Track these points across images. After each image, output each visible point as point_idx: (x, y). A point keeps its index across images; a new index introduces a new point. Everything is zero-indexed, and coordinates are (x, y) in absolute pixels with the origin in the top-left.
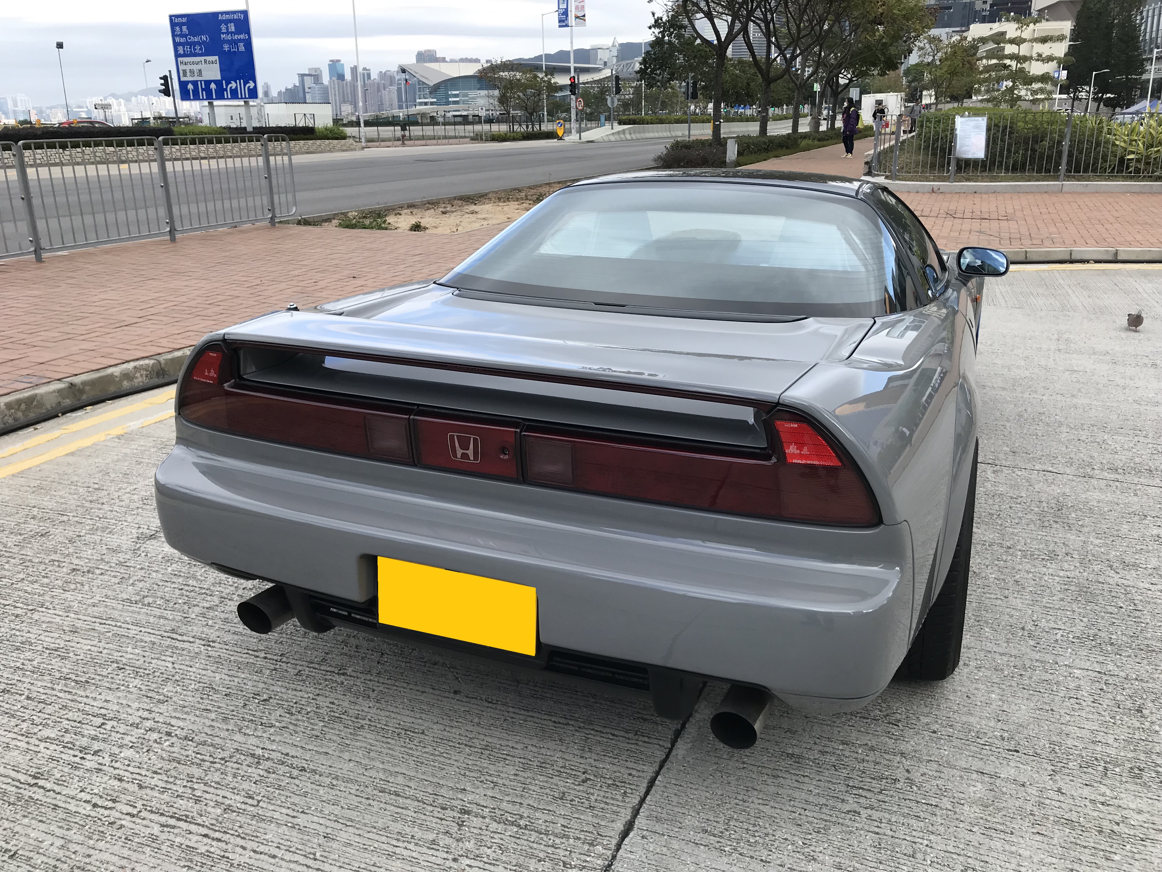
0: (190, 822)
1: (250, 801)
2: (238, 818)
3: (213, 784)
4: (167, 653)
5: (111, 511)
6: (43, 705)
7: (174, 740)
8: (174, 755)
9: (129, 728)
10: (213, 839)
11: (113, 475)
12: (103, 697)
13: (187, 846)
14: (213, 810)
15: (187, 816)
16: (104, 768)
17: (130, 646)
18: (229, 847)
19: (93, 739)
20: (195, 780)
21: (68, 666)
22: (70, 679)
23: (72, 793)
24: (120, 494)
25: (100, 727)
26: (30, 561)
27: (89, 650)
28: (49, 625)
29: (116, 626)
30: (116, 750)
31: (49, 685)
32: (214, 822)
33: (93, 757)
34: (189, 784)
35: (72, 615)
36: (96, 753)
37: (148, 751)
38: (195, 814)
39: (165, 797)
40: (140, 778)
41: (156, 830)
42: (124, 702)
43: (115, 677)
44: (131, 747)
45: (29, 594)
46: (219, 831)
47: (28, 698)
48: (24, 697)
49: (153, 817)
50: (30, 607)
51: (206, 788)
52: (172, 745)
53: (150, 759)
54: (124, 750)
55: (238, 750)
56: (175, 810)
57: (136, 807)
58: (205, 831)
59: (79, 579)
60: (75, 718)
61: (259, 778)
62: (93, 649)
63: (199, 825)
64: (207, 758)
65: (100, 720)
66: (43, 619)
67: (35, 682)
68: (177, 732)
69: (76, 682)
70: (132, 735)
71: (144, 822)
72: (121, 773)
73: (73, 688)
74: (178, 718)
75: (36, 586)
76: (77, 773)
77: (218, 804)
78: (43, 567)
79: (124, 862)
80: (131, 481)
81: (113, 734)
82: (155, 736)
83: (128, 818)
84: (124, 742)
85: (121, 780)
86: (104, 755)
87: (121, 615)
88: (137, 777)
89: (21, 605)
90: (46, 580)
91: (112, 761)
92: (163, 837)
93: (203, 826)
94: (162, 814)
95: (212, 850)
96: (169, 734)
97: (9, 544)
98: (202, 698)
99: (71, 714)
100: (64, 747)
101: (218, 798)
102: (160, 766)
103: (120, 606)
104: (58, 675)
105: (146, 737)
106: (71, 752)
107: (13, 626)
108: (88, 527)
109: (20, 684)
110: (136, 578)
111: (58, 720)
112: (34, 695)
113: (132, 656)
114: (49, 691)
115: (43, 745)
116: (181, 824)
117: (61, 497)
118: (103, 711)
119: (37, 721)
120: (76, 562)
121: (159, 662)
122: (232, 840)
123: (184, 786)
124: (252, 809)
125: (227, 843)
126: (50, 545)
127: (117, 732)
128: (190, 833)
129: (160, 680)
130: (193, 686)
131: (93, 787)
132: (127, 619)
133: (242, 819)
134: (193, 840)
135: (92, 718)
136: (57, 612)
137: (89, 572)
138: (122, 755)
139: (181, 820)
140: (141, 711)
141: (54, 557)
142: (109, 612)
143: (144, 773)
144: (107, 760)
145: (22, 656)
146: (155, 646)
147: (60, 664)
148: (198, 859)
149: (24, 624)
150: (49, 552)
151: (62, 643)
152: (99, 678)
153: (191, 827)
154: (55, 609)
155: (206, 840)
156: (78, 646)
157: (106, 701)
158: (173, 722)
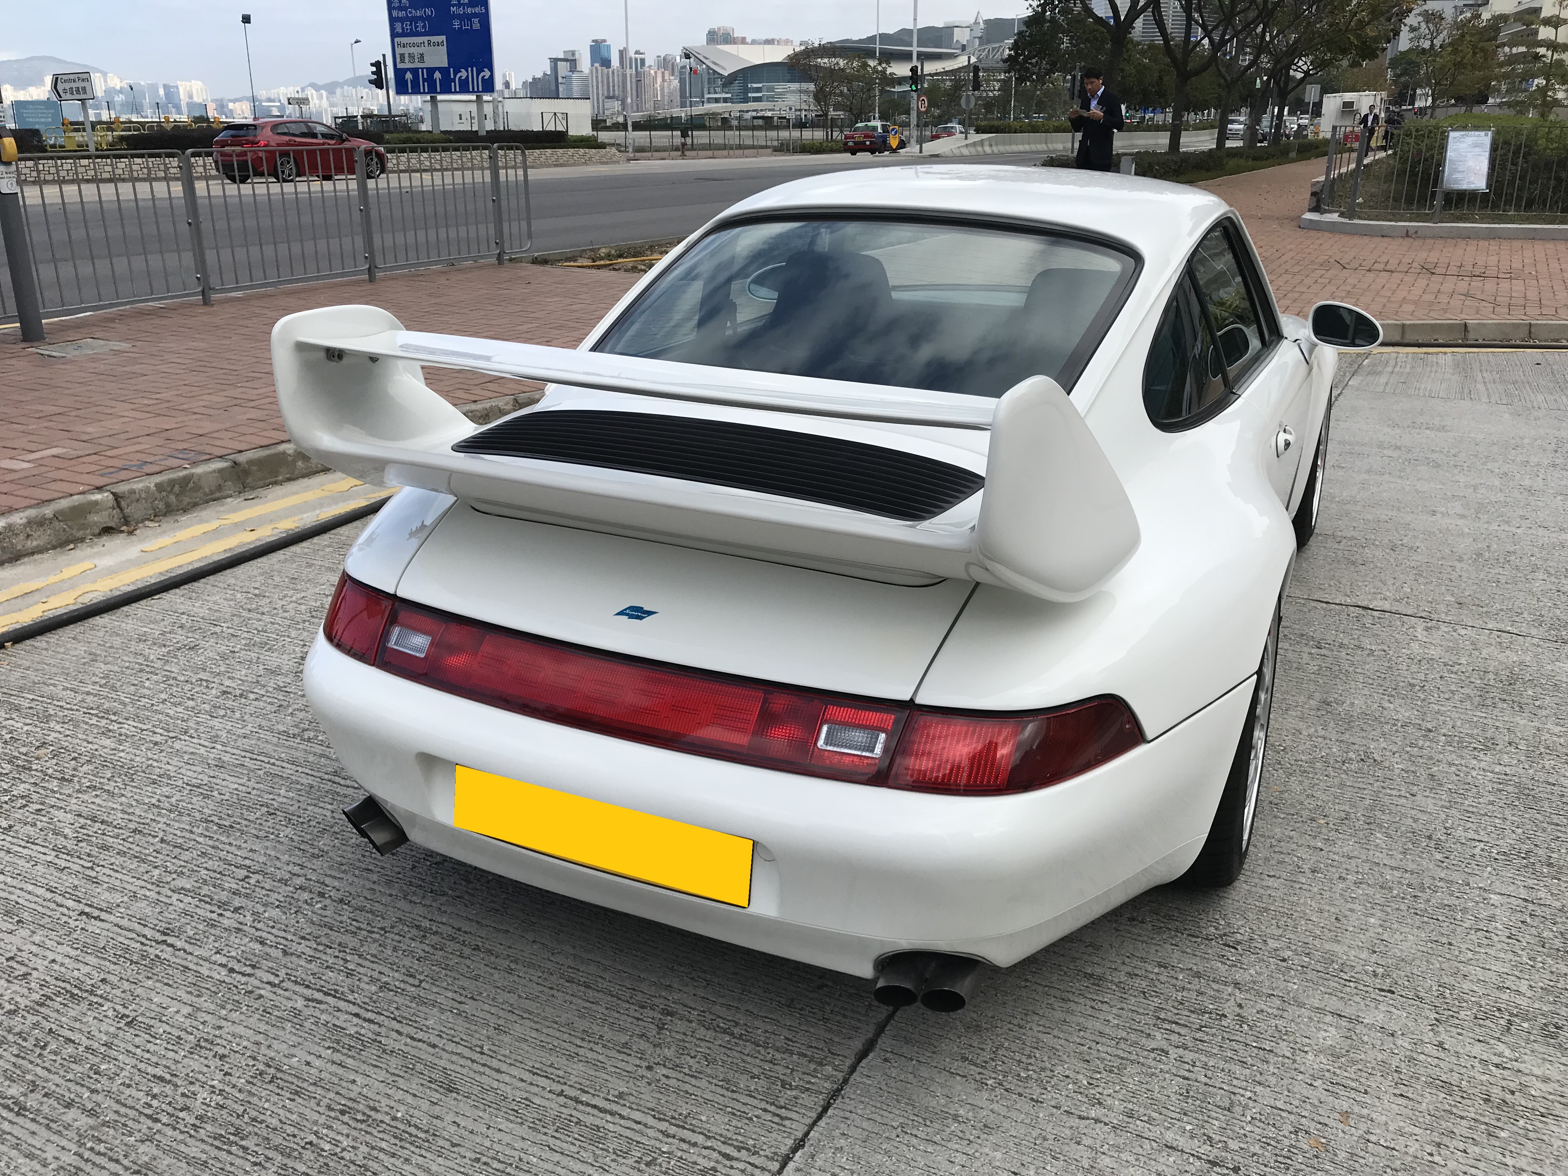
0: (339, 998)
1: (411, 980)
2: (396, 998)
3: (369, 957)
4: (326, 800)
5: (272, 623)
6: (179, 850)
7: (328, 902)
8: (326, 920)
9: (276, 884)
10: (365, 1020)
11: (277, 579)
12: (248, 846)
13: (334, 1025)
14: (367, 987)
15: (336, 991)
16: (245, 928)
17: (284, 788)
18: (383, 1031)
19: (234, 893)
20: (348, 951)
21: (211, 807)
22: (211, 821)
23: (206, 954)
24: (284, 603)
25: (243, 880)
26: (175, 678)
27: (236, 789)
28: (192, 757)
30: (260, 908)
31: (187, 827)
32: (367, 1000)
33: (233, 915)
34: (341, 955)
35: (219, 747)
36: (236, 910)
37: (296, 912)
38: (346, 990)
39: (314, 967)
40: (285, 942)
41: (300, 1003)
42: (273, 853)
44: (277, 907)
45: (171, 718)
46: (372, 1011)
47: (162, 841)
48: (157, 839)
49: (297, 988)
50: (172, 734)
51: (360, 961)
52: (324, 908)
53: (298, 922)
54: (268, 909)
55: (400, 919)
56: (323, 983)
57: (277, 976)
58: (356, 1010)
59: (229, 703)
60: (215, 868)
61: (423, 955)
62: (240, 788)
63: (350, 1002)
64: (364, 926)
65: (244, 873)
66: (185, 749)
67: (172, 823)
68: (332, 894)
69: (219, 826)
70: (279, 893)
71: (287, 994)
72: (264, 935)
73: (215, 833)
74: (335, 877)
75: (180, 709)
76: (213, 931)
77: (373, 980)
78: (188, 687)
79: (260, 1038)
80: (299, 587)
81: (257, 889)
82: (306, 896)
83: (268, 987)
84: (270, 900)
85: (262, 943)
86: (246, 913)
87: (275, 751)
88: (282, 941)
89: (161, 731)
90: (191, 703)
91: (254, 921)
92: (307, 1012)
93: (354, 1004)
94: (308, 987)
95: (363, 1031)
96: (321, 895)
97: (152, 657)
98: (363, 856)
99: (211, 862)
100: (200, 900)
101: (373, 973)
102: (309, 931)
103: (275, 740)
104: (198, 816)
105: (295, 896)
106: (208, 907)
107: (150, 755)
108: (244, 642)
109: (153, 824)
110: (296, 706)
111: (196, 868)
112: (169, 838)
113: (285, 800)
114: (188, 835)
115: (176, 896)
116: (329, 999)
117: (215, 603)
118: (247, 862)
119: (171, 868)
120: (227, 683)
121: (317, 810)
122: (386, 1023)
123: (336, 957)
124: (413, 989)
125: (380, 1026)
126: (198, 660)
127: (263, 888)
128: (339, 1010)
129: (316, 830)
130: (353, 841)
131: (231, 949)
132: (283, 755)
133: (399, 999)
134: (342, 1019)
135: (235, 869)
136: (202, 742)
137: (241, 695)
138: (266, 915)
139: (330, 995)
140: (291, 865)
141: (202, 675)
142: (261, 745)
143: (290, 937)
144: (249, 919)
145: (159, 792)
147: (202, 804)
148: (346, 1040)
149: (164, 754)
150: (197, 669)
151: (206, 780)
152: (244, 822)
153: (342, 1005)
154: (199, 738)
155: (355, 1020)
156: (224, 783)
157: (251, 850)
158: (328, 881)
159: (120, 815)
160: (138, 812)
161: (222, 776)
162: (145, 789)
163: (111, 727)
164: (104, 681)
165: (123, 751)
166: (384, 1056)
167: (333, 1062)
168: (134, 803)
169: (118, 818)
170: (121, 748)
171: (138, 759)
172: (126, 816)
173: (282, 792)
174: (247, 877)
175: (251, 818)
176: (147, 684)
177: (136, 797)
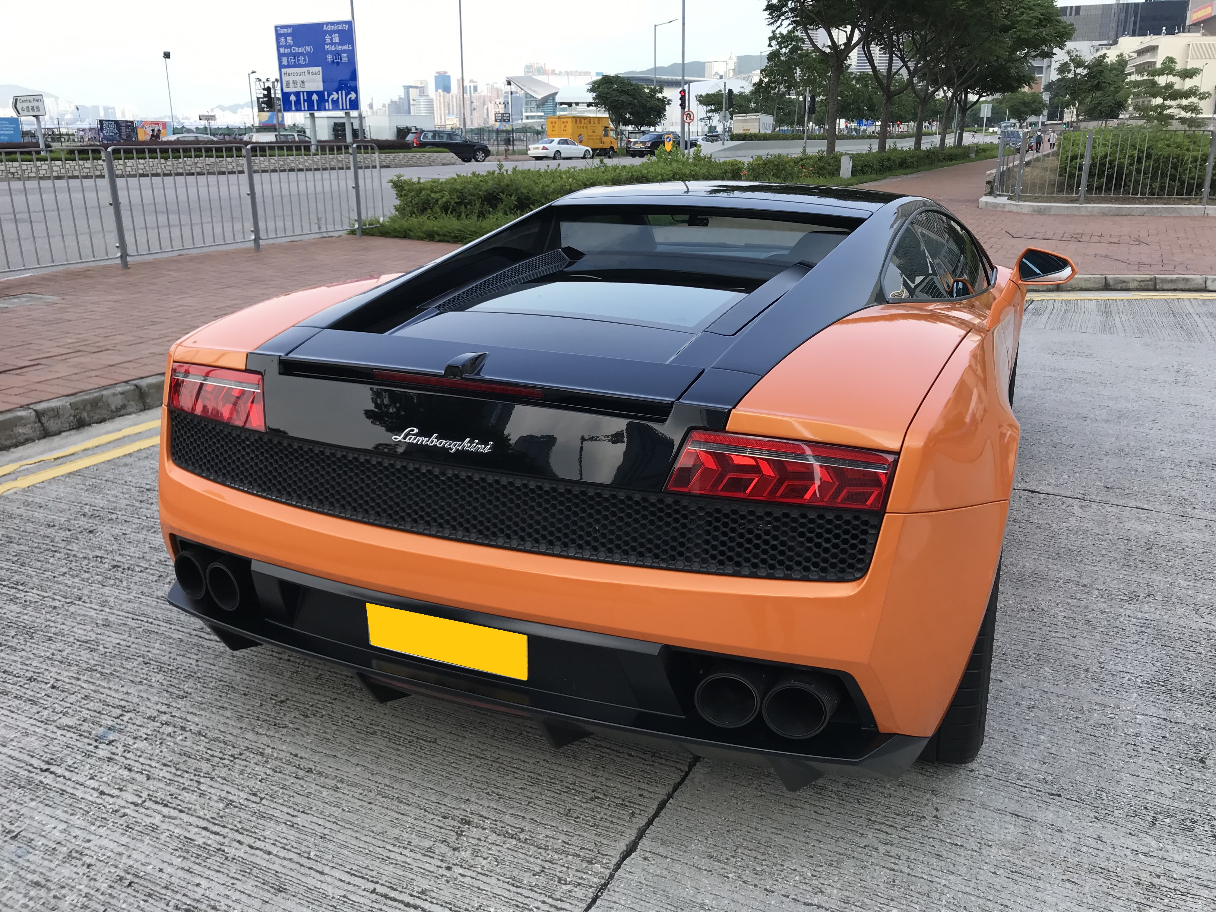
0: (191, 815)
1: (253, 798)
2: (239, 814)
3: (219, 779)
4: (193, 651)
6: (66, 694)
7: (188, 734)
8: (185, 749)
9: (146, 720)
10: (212, 832)
12: (125, 690)
13: (185, 837)
14: (216, 805)
15: (189, 809)
16: (116, 757)
17: (158, 642)
18: (226, 841)
19: (109, 729)
20: (202, 775)
21: (96, 658)
22: (96, 670)
23: (82, 780)
25: (118, 718)
26: (74, 556)
27: (119, 644)
28: (84, 618)
29: (147, 622)
30: (130, 741)
31: (75, 675)
32: (215, 816)
33: (107, 747)
34: (196, 778)
35: (107, 610)
36: (110, 743)
37: (161, 743)
38: (197, 807)
39: (173, 789)
40: (150, 769)
41: (157, 819)
42: (145, 695)
43: (140, 671)
44: (145, 739)
45: (69, 587)
46: (218, 825)
47: (53, 687)
48: (49, 685)
49: (156, 807)
50: (68, 600)
51: (212, 783)
52: (185, 739)
53: (161, 752)
54: (137, 741)
55: (247, 747)
56: (178, 802)
57: (141, 797)
58: (204, 824)
59: (119, 575)
60: (95, 708)
61: (264, 776)
62: (122, 643)
63: (200, 817)
64: (217, 754)
65: (119, 712)
66: (79, 612)
67: (62, 672)
68: (191, 728)
69: (102, 674)
70: (148, 728)
71: (147, 812)
72: (132, 763)
73: (98, 679)
75: (77, 580)
76: (89, 760)
77: (221, 799)
78: (86, 562)
79: (122, 849)
81: (130, 725)
82: (170, 729)
83: (132, 806)
84: (139, 734)
85: (130, 770)
86: (118, 745)
87: (153, 612)
88: (147, 768)
89: (60, 598)
90: (87, 575)
91: (124, 751)
92: (164, 826)
93: (204, 819)
94: (166, 805)
95: (209, 842)
96: (183, 729)
97: (58, 539)
98: (220, 696)
99: (92, 704)
100: (81, 735)
101: (222, 793)
102: (170, 758)
103: (155, 603)
104: (84, 666)
105: (161, 730)
106: (86, 740)
107: (48, 617)
108: (134, 526)
109: (47, 673)
111: (79, 709)
112: (59, 684)
114: (75, 682)
115: (60, 732)
116: (183, 816)
117: (113, 496)
118: (123, 703)
119: (58, 709)
120: (118, 558)
121: (185, 660)
122: (230, 835)
123: (191, 780)
124: (255, 806)
125: (224, 837)
126: (96, 541)
127: (134, 724)
128: (191, 825)
129: (182, 676)
130: (213, 684)
131: (103, 775)
132: (159, 616)
133: (242, 814)
134: (192, 832)
135: (112, 709)
136: (93, 606)
137: (129, 569)
138: (135, 746)
139: (183, 812)
140: (160, 704)
141: (98, 553)
142: (143, 608)
143: (154, 764)
144: (120, 750)
146: (182, 643)
147: (89, 656)
148: (194, 850)
149: (60, 616)
150: (92, 548)
151: (93, 636)
152: (123, 670)
153: (193, 820)
154: (91, 603)
155: (204, 833)
156: (109, 639)
157: (127, 693)
158: (189, 717)
159: (19, 666)
160: (35, 663)
161: (107, 633)
162: (42, 644)
163: (18, 595)
164: (16, 559)
165: (26, 614)
166: (226, 862)
167: (183, 869)
168: (32, 656)
169: (16, 668)
170: (25, 612)
171: (38, 620)
172: (25, 667)
173: (157, 645)
174: (121, 715)
175: (129, 667)
176: (51, 560)
177: (34, 651)
